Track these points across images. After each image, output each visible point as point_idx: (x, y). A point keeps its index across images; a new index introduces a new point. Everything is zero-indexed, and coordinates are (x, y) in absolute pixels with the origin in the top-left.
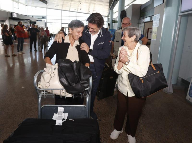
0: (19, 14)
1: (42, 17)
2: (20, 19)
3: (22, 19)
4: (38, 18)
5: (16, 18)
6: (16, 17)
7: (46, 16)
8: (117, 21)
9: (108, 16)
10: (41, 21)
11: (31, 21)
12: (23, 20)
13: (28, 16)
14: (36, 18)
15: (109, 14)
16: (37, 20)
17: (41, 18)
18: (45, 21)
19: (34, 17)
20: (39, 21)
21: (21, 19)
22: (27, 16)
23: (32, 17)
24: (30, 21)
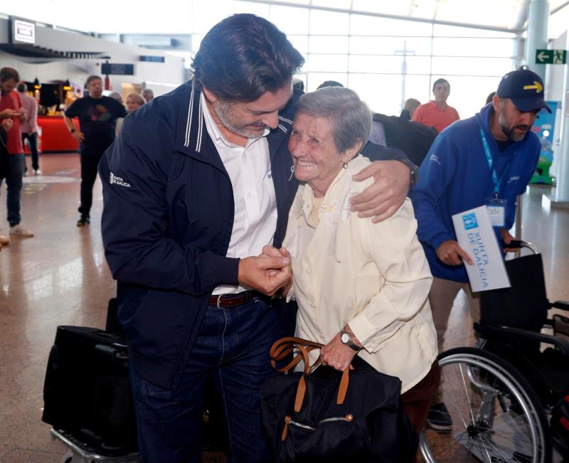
0: (50, 26)
1: (168, 43)
2: (50, 50)
3: (62, 53)
4: (149, 47)
5: (31, 45)
6: (31, 40)
7: (188, 36)
8: (565, 52)
9: (518, 30)
10: (162, 60)
11: (110, 62)
12: (67, 57)
13: (100, 36)
14: (141, 46)
15: (524, 18)
16: (142, 59)
17: (165, 48)
18: (183, 60)
19: (129, 41)
20: (151, 59)
21: (56, 52)
22: (93, 35)
23: (117, 39)
24: (104, 61)
